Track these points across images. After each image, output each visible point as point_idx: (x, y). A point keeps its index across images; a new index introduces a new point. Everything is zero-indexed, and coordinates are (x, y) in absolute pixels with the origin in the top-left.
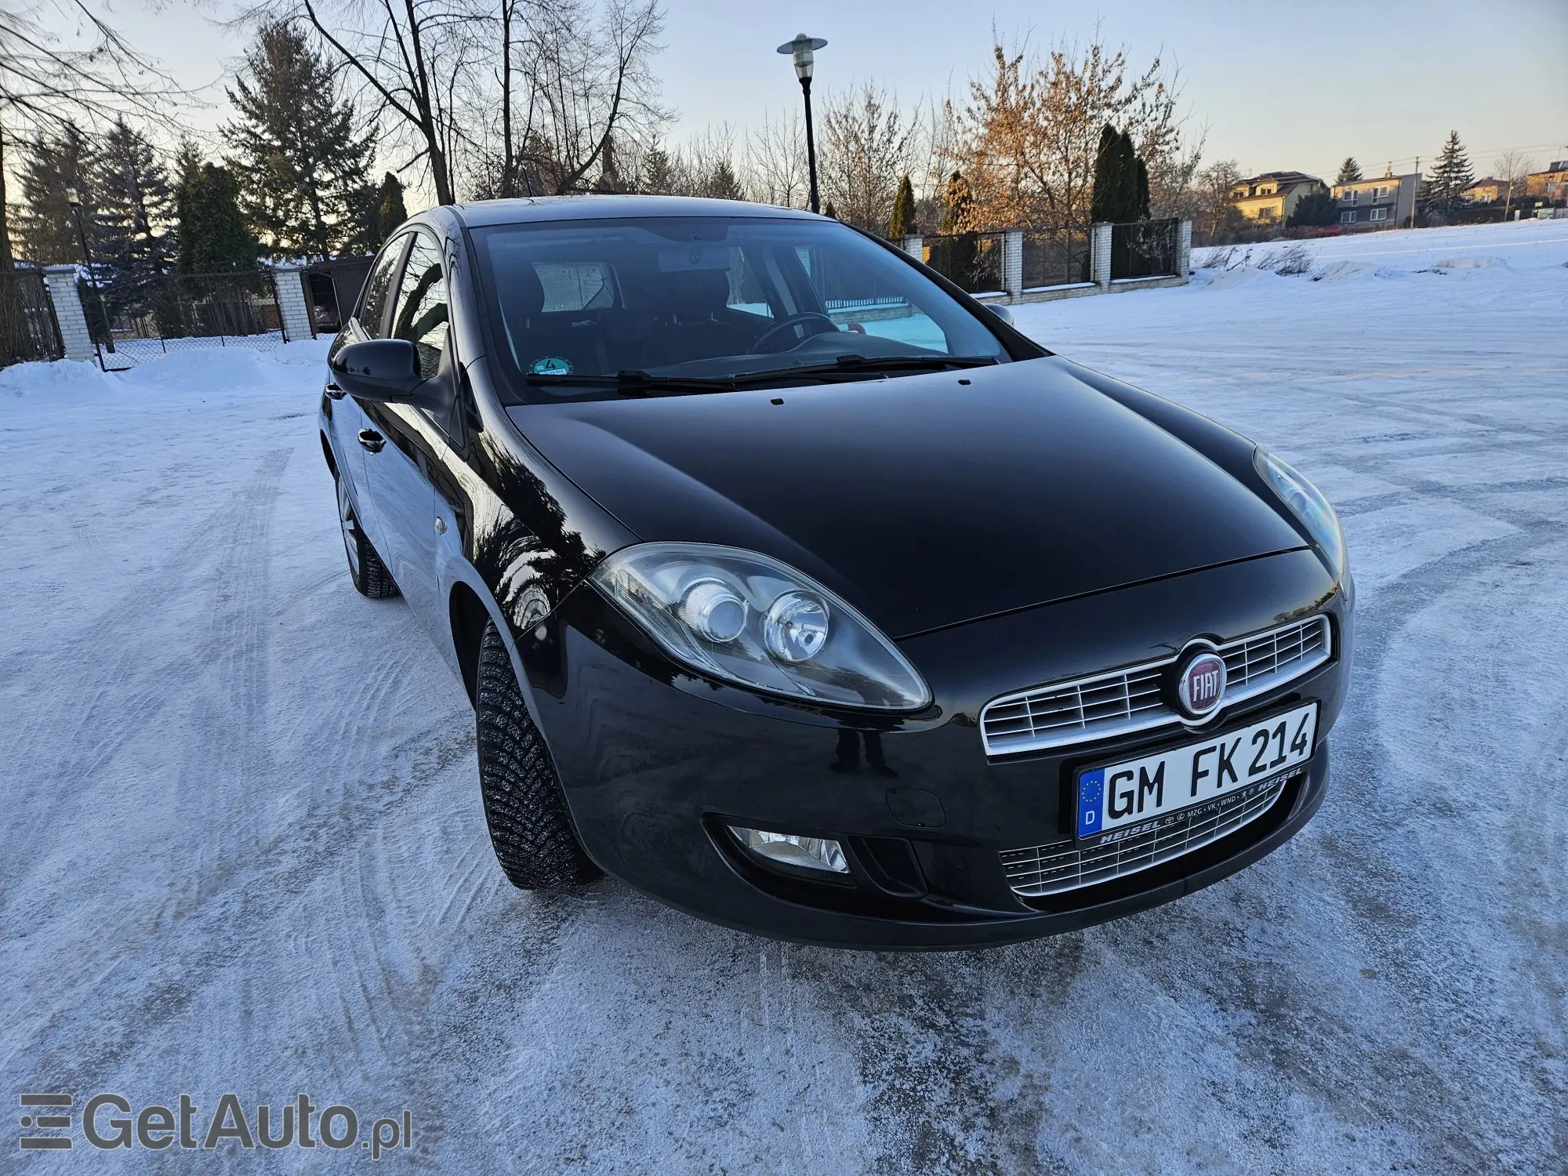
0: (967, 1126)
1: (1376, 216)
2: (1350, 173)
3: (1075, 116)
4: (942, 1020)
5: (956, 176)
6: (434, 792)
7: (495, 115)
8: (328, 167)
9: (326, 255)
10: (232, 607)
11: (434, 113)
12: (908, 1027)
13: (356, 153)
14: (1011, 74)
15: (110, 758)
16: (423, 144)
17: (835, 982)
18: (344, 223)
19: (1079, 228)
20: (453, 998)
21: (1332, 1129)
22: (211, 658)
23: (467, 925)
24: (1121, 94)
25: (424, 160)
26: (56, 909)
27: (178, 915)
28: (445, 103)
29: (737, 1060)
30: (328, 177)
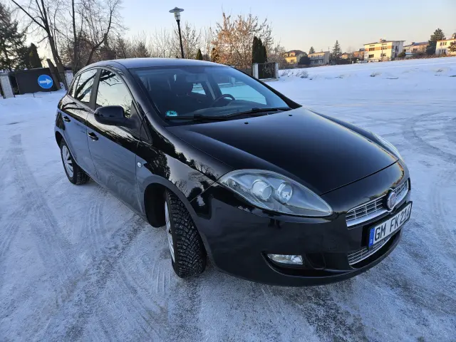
0: (345, 334)
1: (320, 62)
2: (312, 51)
3: (245, 33)
4: (322, 303)
5: (214, 49)
6: (133, 248)
7: (70, 26)
8: (10, 41)
9: (10, 69)
10: (27, 191)
11: (49, 24)
12: (314, 306)
13: (19, 36)
14: (227, 21)
15: (8, 248)
16: (46, 34)
17: (287, 295)
18: (16, 59)
19: (249, 64)
20: (174, 316)
21: (436, 319)
22: (28, 209)
23: (167, 292)
24: (258, 27)
25: (47, 40)
26: (15, 305)
27: (64, 301)
28: (53, 22)
29: (270, 324)
30: (10, 44)
